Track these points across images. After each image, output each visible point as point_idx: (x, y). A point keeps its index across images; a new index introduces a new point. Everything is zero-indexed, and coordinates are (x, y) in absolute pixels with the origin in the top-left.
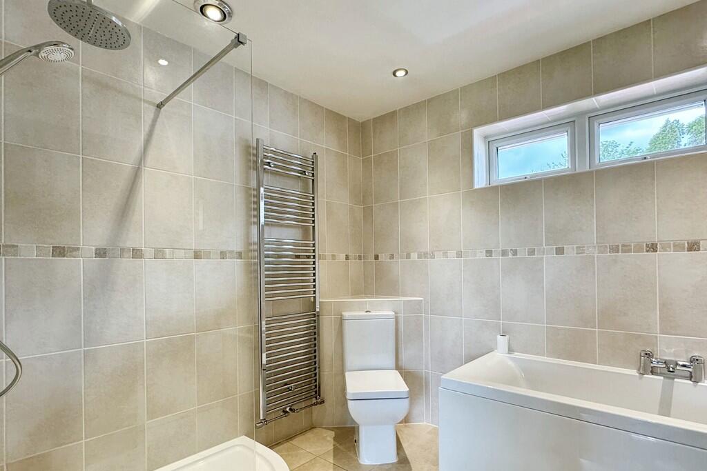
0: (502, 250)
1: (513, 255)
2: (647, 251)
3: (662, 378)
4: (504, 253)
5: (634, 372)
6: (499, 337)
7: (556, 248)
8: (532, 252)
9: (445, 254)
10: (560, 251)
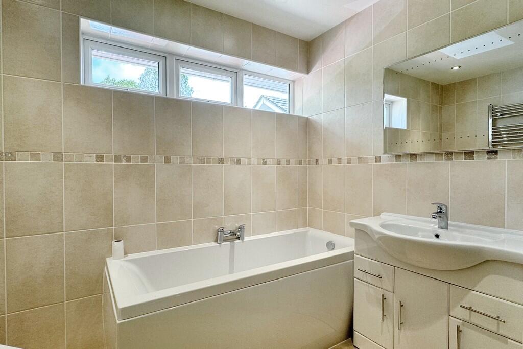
0: (115, 156)
1: (127, 162)
2: (219, 163)
3: (229, 243)
4: (117, 159)
5: (213, 244)
6: (114, 242)
7: (165, 157)
8: (144, 160)
9: (35, 155)
10: (167, 160)
